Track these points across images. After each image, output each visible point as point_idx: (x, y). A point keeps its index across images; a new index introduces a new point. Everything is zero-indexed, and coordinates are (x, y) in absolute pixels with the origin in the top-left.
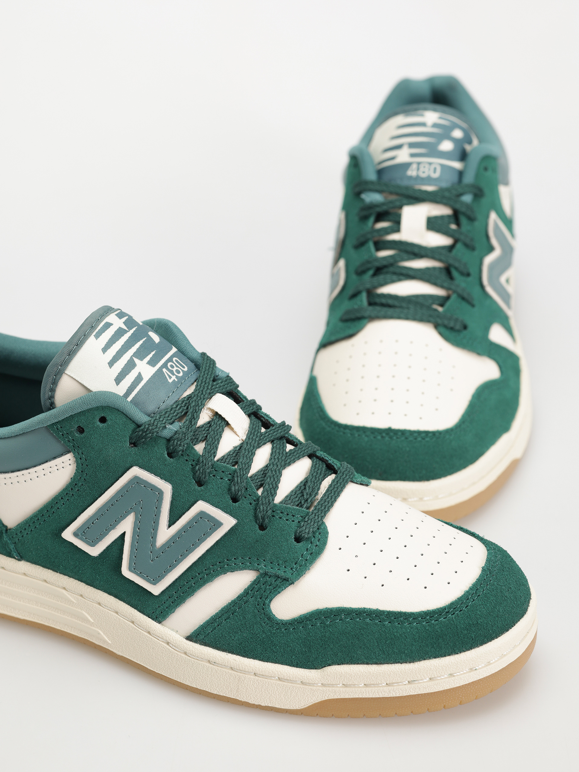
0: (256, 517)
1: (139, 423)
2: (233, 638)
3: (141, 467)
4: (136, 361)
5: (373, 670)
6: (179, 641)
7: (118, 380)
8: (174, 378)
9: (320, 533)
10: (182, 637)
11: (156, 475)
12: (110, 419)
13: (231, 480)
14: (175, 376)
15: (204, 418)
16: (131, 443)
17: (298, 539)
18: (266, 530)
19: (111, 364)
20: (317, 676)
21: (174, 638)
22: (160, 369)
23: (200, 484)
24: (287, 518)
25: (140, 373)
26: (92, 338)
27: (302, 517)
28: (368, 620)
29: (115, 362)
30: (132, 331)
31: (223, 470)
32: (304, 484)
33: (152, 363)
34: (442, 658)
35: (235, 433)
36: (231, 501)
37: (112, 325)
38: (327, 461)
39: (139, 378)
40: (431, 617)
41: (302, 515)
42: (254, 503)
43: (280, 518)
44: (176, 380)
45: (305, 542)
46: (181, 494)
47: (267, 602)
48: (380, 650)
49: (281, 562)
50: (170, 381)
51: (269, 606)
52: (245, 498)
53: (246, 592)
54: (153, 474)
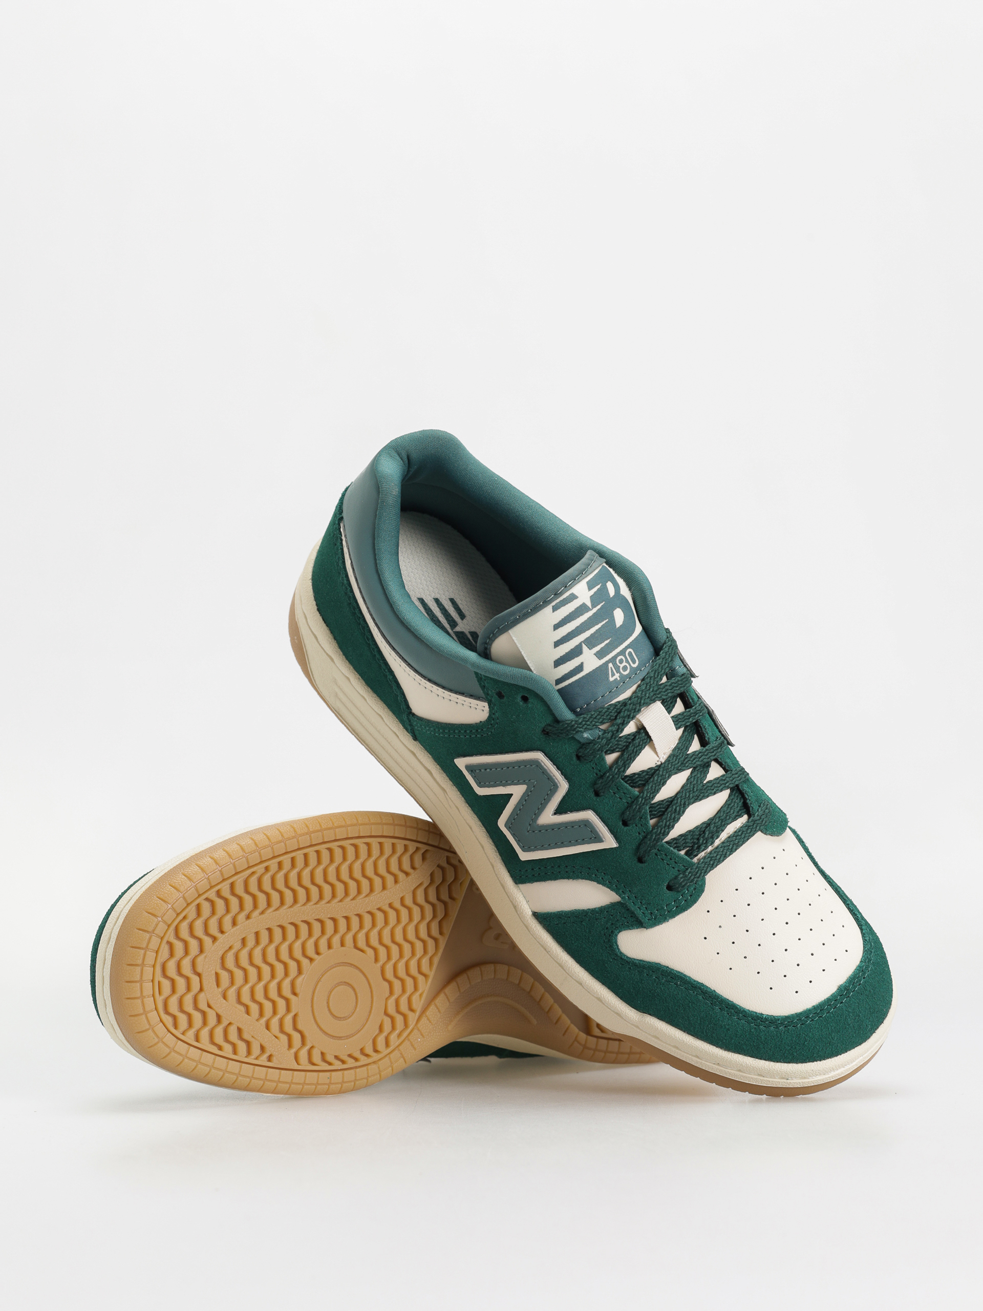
0: (638, 848)
1: (559, 718)
2: (573, 942)
3: (546, 755)
4: (585, 648)
5: (688, 1040)
6: (526, 913)
7: (558, 663)
8: (617, 676)
9: (695, 889)
10: (530, 910)
11: (558, 768)
12: (532, 702)
13: (630, 805)
14: (618, 674)
15: (630, 728)
16: (543, 731)
17: (669, 888)
18: (643, 864)
19: (557, 644)
20: (635, 1017)
21: (522, 907)
22: (607, 663)
23: (597, 794)
24: (669, 863)
25: (582, 663)
26: (549, 609)
27: (684, 866)
28: (701, 998)
29: (562, 644)
30: (595, 610)
31: (625, 791)
32: (707, 825)
33: (600, 655)
34: (757, 1060)
35: (656, 753)
36: (621, 823)
37: (577, 598)
38: (747, 799)
39: (580, 668)
40: (762, 1021)
41: (685, 865)
42: (643, 834)
43: (663, 860)
44: (619, 679)
45: (675, 893)
46: (575, 795)
47: (616, 932)
48: (701, 1028)
49: (644, 902)
50: (611, 679)
51: (617, 935)
52: (636, 826)
53: (602, 910)
54: (555, 766)
